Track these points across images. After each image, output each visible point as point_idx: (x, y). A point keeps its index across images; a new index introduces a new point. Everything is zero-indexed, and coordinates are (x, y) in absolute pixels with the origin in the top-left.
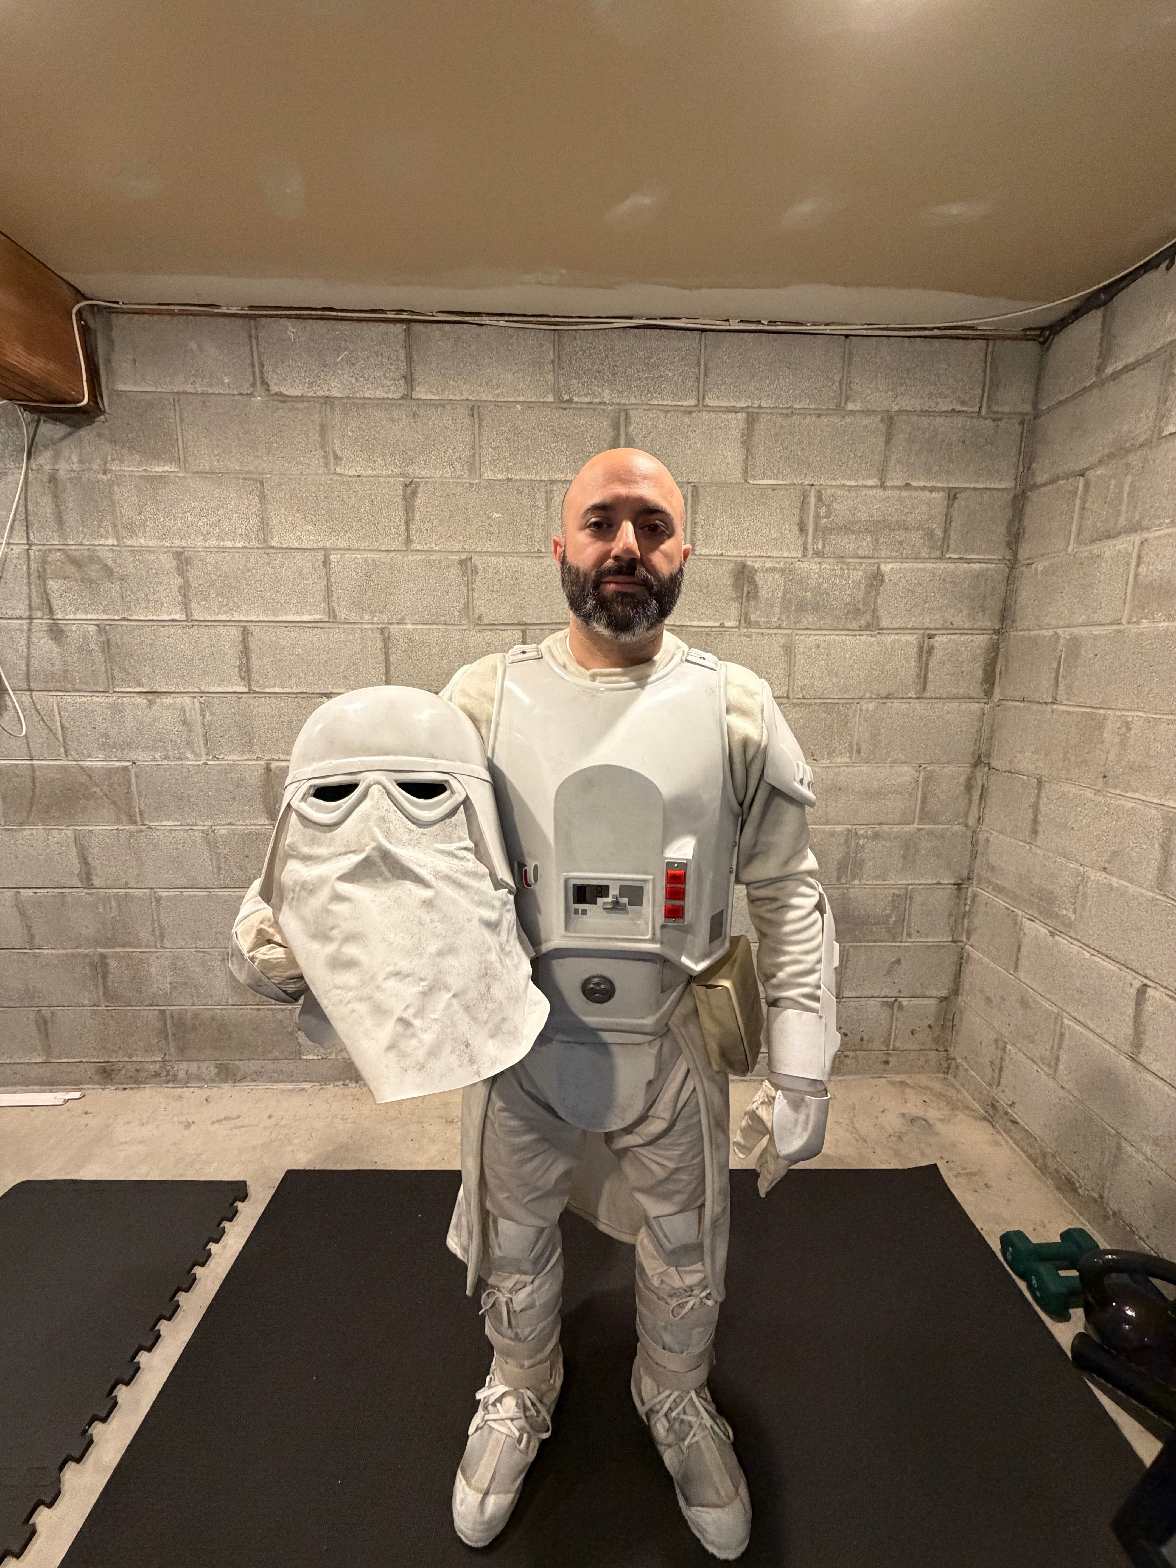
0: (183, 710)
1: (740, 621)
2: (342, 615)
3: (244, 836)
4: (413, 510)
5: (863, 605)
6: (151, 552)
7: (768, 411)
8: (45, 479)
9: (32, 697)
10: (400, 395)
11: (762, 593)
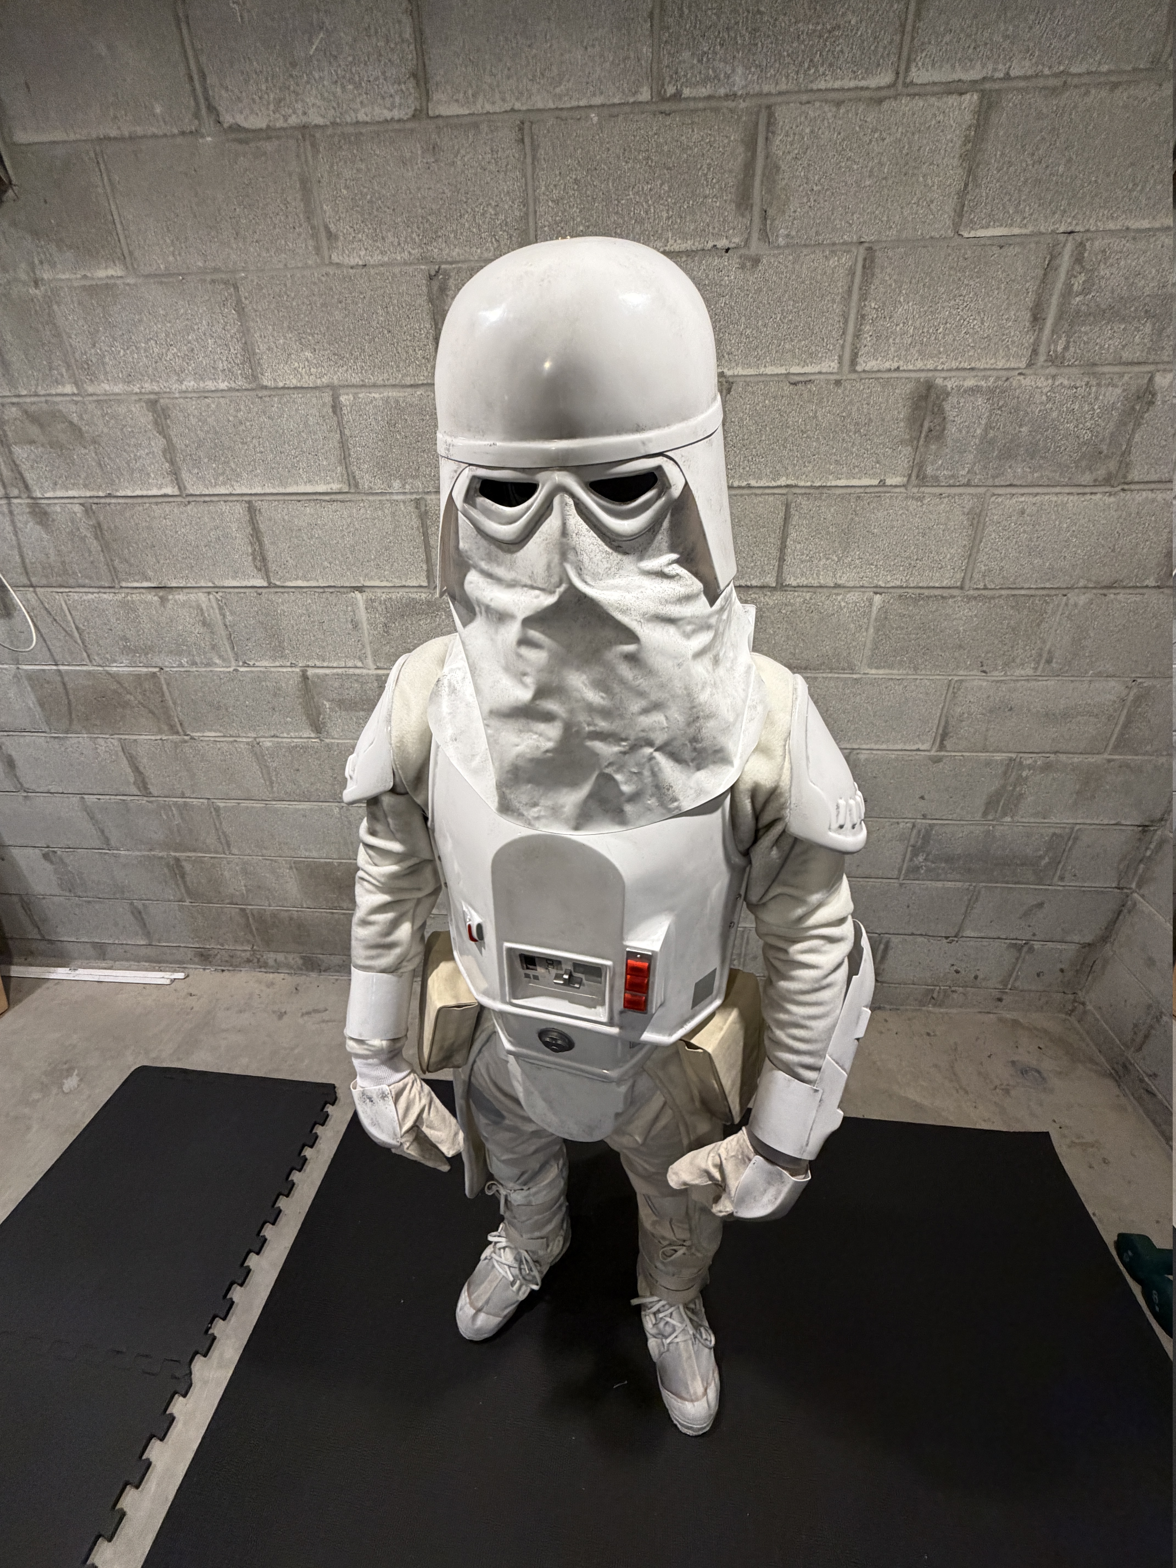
0: (199, 608)
1: (910, 476)
2: (366, 481)
3: (292, 749)
5: (1110, 444)
6: (119, 402)
7: (1020, 84)
9: (36, 595)
10: (410, 112)
11: (952, 430)
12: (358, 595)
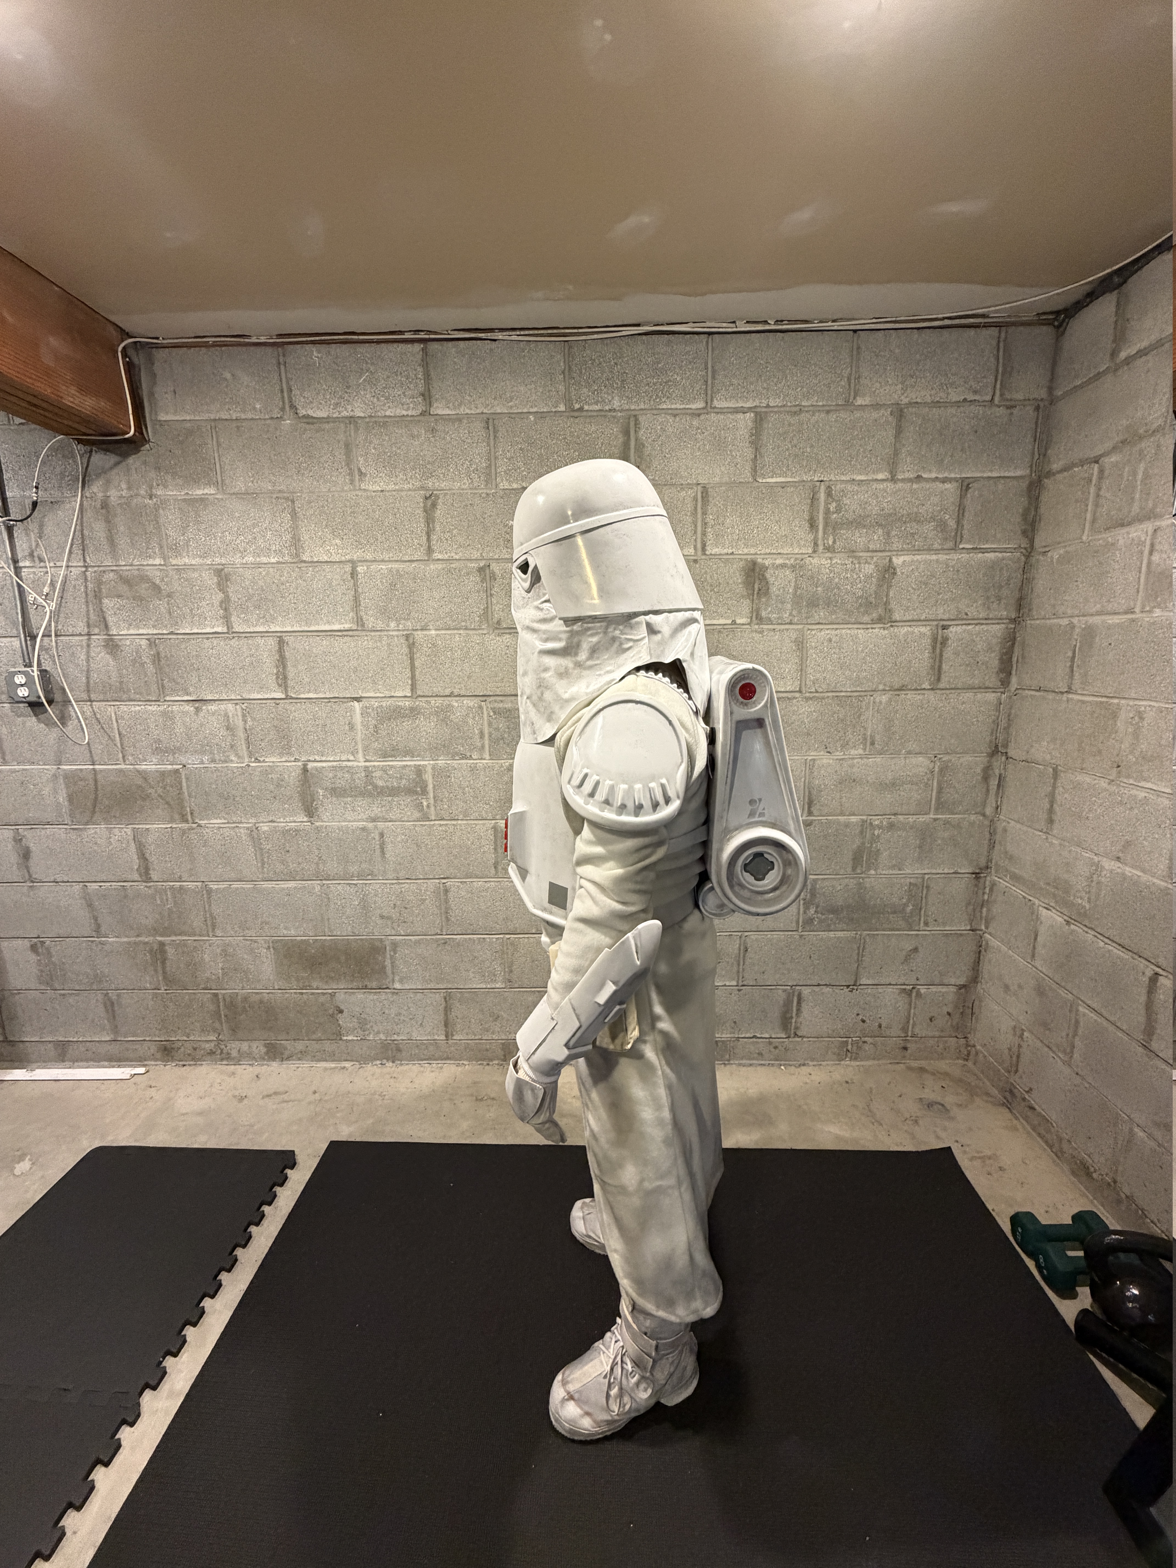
0: (226, 716)
1: (751, 618)
2: (370, 622)
3: (285, 832)
4: (434, 522)
5: (875, 598)
6: (194, 570)
7: (776, 409)
8: (99, 506)
9: (92, 707)
10: (419, 412)
11: (774, 589)
12: (356, 704)
